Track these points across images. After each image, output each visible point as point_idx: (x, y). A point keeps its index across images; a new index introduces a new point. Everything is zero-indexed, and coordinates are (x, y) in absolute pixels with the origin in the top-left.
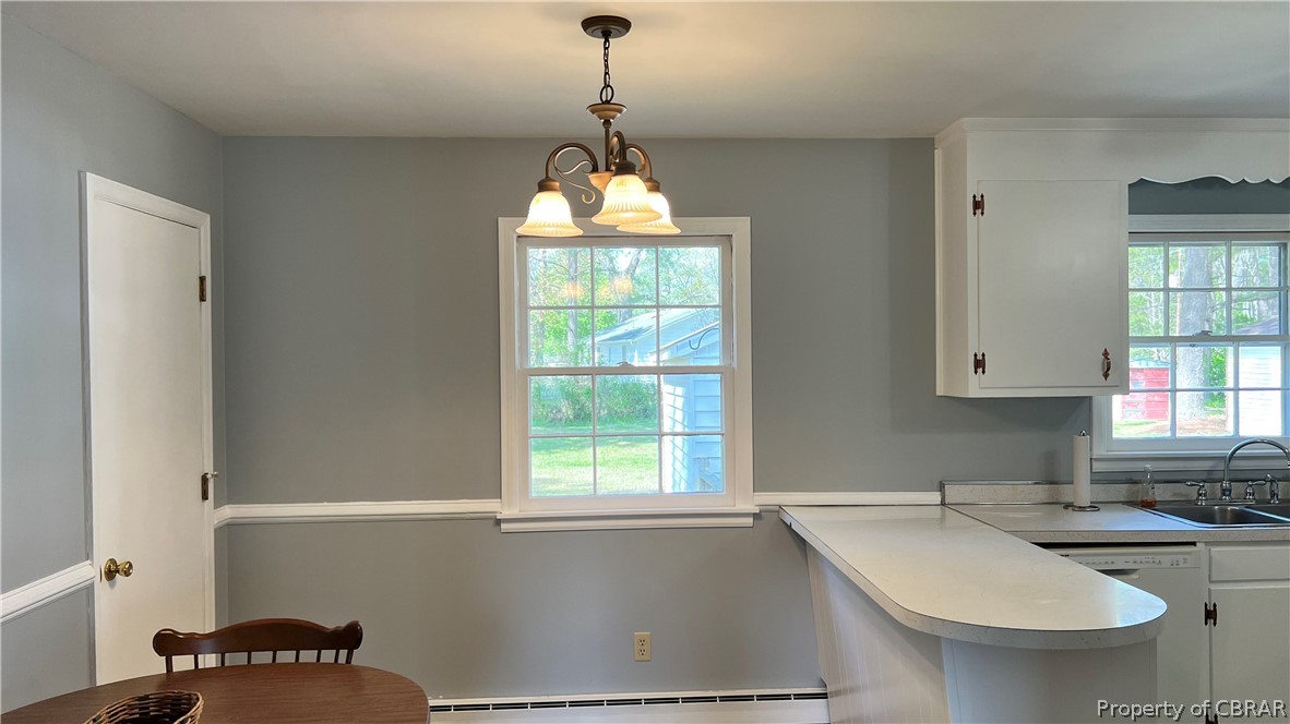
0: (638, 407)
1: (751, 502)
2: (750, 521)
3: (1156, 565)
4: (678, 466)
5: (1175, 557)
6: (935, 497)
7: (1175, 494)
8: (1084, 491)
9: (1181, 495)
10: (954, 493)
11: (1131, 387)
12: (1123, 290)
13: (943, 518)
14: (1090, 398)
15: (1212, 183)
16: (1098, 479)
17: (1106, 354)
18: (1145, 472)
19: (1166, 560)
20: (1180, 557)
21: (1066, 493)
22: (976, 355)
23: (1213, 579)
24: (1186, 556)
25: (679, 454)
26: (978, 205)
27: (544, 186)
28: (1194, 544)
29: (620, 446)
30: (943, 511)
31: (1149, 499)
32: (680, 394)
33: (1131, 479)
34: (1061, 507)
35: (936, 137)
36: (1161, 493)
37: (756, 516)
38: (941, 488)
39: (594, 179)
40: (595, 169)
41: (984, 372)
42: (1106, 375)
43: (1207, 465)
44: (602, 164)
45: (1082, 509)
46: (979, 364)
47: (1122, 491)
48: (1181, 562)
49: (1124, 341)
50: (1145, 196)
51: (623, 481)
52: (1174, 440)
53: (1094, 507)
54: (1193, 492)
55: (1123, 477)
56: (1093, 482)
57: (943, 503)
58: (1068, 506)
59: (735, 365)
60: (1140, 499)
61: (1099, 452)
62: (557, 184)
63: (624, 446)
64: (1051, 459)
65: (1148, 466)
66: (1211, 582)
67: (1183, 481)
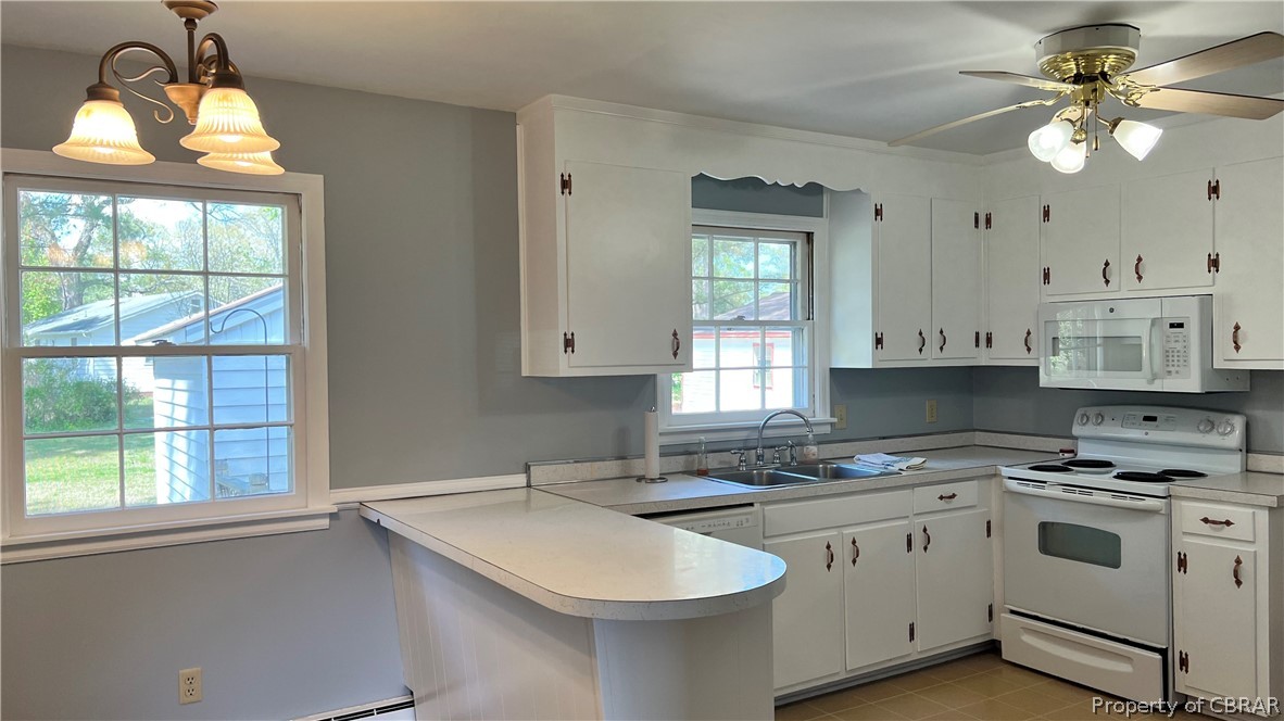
0: (97, 409)
1: (326, 501)
2: (325, 523)
3: (726, 527)
4: (181, 473)
5: (739, 518)
6: (521, 480)
7: (721, 462)
8: (654, 465)
9: (725, 462)
10: (540, 474)
11: (694, 367)
12: (687, 277)
13: (528, 500)
14: (655, 376)
15: (753, 183)
16: (666, 452)
17: (675, 334)
18: (700, 443)
19: (733, 521)
20: (744, 517)
21: (638, 467)
22: (565, 334)
23: (767, 535)
24: (748, 516)
25: (182, 459)
26: (566, 184)
27: (96, 93)
28: (751, 505)
29: (77, 456)
30: (529, 493)
31: (703, 467)
32: (185, 387)
33: (687, 451)
34: (634, 481)
35: (518, 113)
36: (713, 462)
37: (333, 516)
38: (527, 469)
39: (174, 93)
40: (173, 80)
41: (573, 351)
42: (675, 354)
43: (743, 435)
44: (183, 75)
45: (653, 481)
46: (569, 343)
47: (679, 462)
48: (744, 521)
49: (690, 324)
50: (707, 191)
51: (88, 496)
52: (718, 414)
53: (663, 478)
54: (735, 460)
55: (681, 450)
56: (661, 455)
57: (529, 486)
58: (640, 479)
59: (306, 342)
60: (696, 469)
61: (663, 427)
62: (117, 93)
63: (82, 456)
64: (622, 434)
65: (703, 437)
66: (764, 537)
67: (729, 451)
